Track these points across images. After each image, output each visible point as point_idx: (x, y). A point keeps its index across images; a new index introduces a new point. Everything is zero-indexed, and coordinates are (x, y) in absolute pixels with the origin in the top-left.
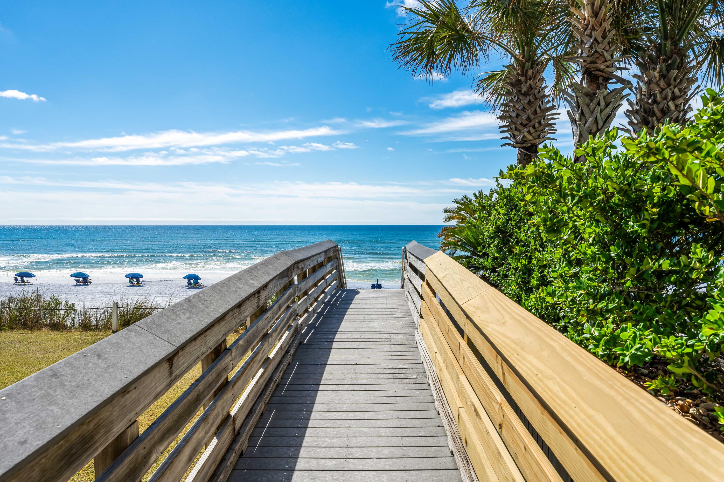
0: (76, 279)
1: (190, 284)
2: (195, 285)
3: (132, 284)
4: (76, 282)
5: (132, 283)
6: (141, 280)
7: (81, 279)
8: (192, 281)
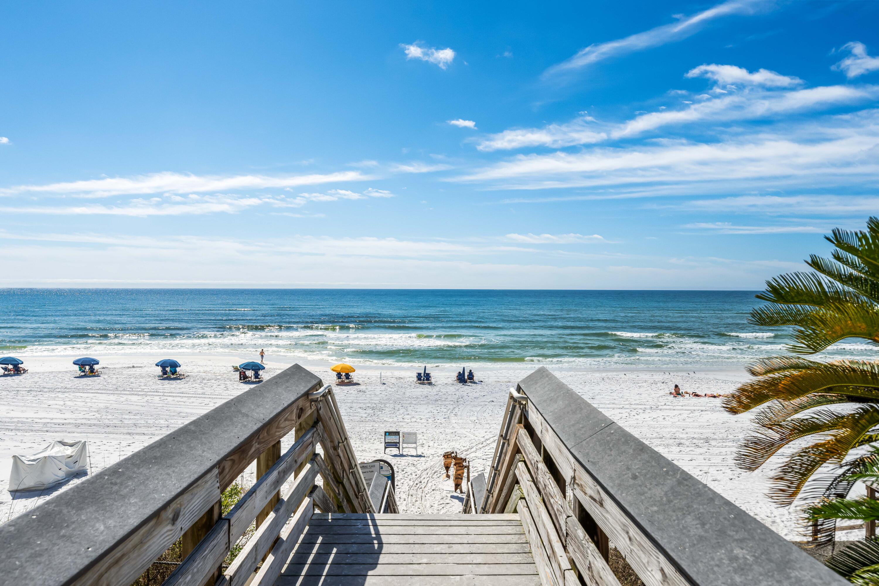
0: (4, 366)
1: (165, 372)
2: (173, 374)
3: (83, 374)
4: (3, 371)
5: (84, 372)
6: (96, 367)
7: (10, 367)
8: (168, 369)
